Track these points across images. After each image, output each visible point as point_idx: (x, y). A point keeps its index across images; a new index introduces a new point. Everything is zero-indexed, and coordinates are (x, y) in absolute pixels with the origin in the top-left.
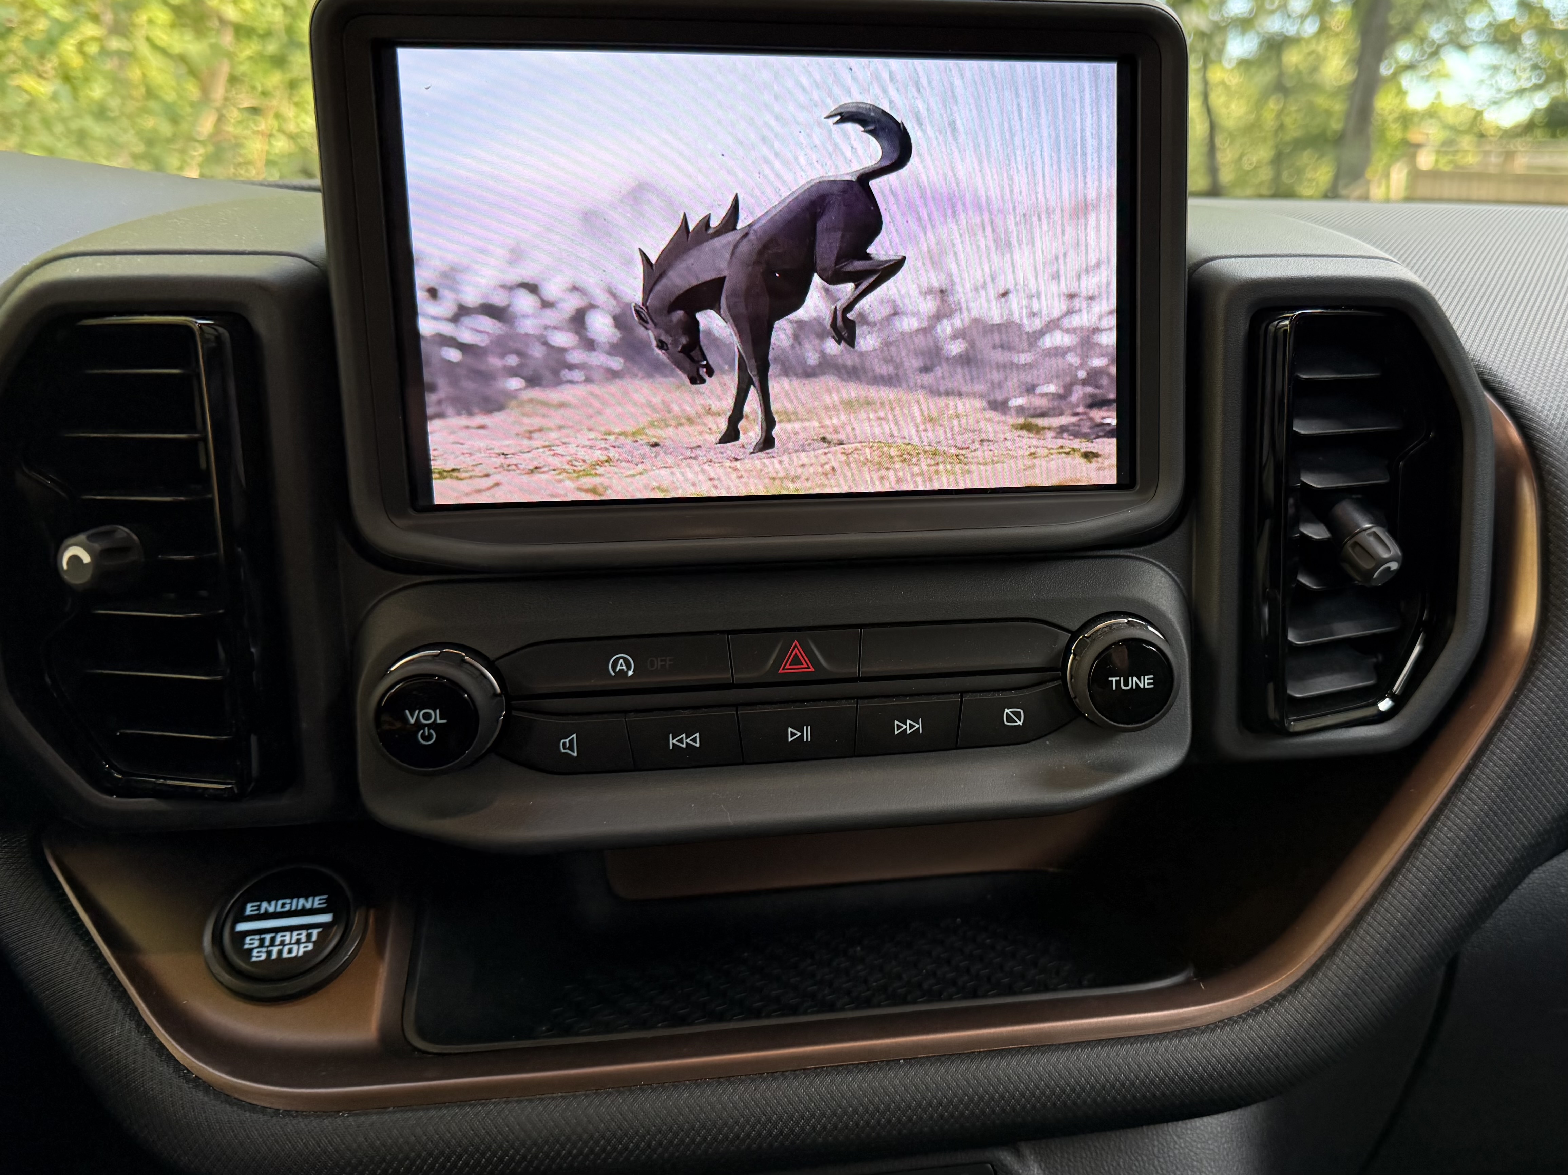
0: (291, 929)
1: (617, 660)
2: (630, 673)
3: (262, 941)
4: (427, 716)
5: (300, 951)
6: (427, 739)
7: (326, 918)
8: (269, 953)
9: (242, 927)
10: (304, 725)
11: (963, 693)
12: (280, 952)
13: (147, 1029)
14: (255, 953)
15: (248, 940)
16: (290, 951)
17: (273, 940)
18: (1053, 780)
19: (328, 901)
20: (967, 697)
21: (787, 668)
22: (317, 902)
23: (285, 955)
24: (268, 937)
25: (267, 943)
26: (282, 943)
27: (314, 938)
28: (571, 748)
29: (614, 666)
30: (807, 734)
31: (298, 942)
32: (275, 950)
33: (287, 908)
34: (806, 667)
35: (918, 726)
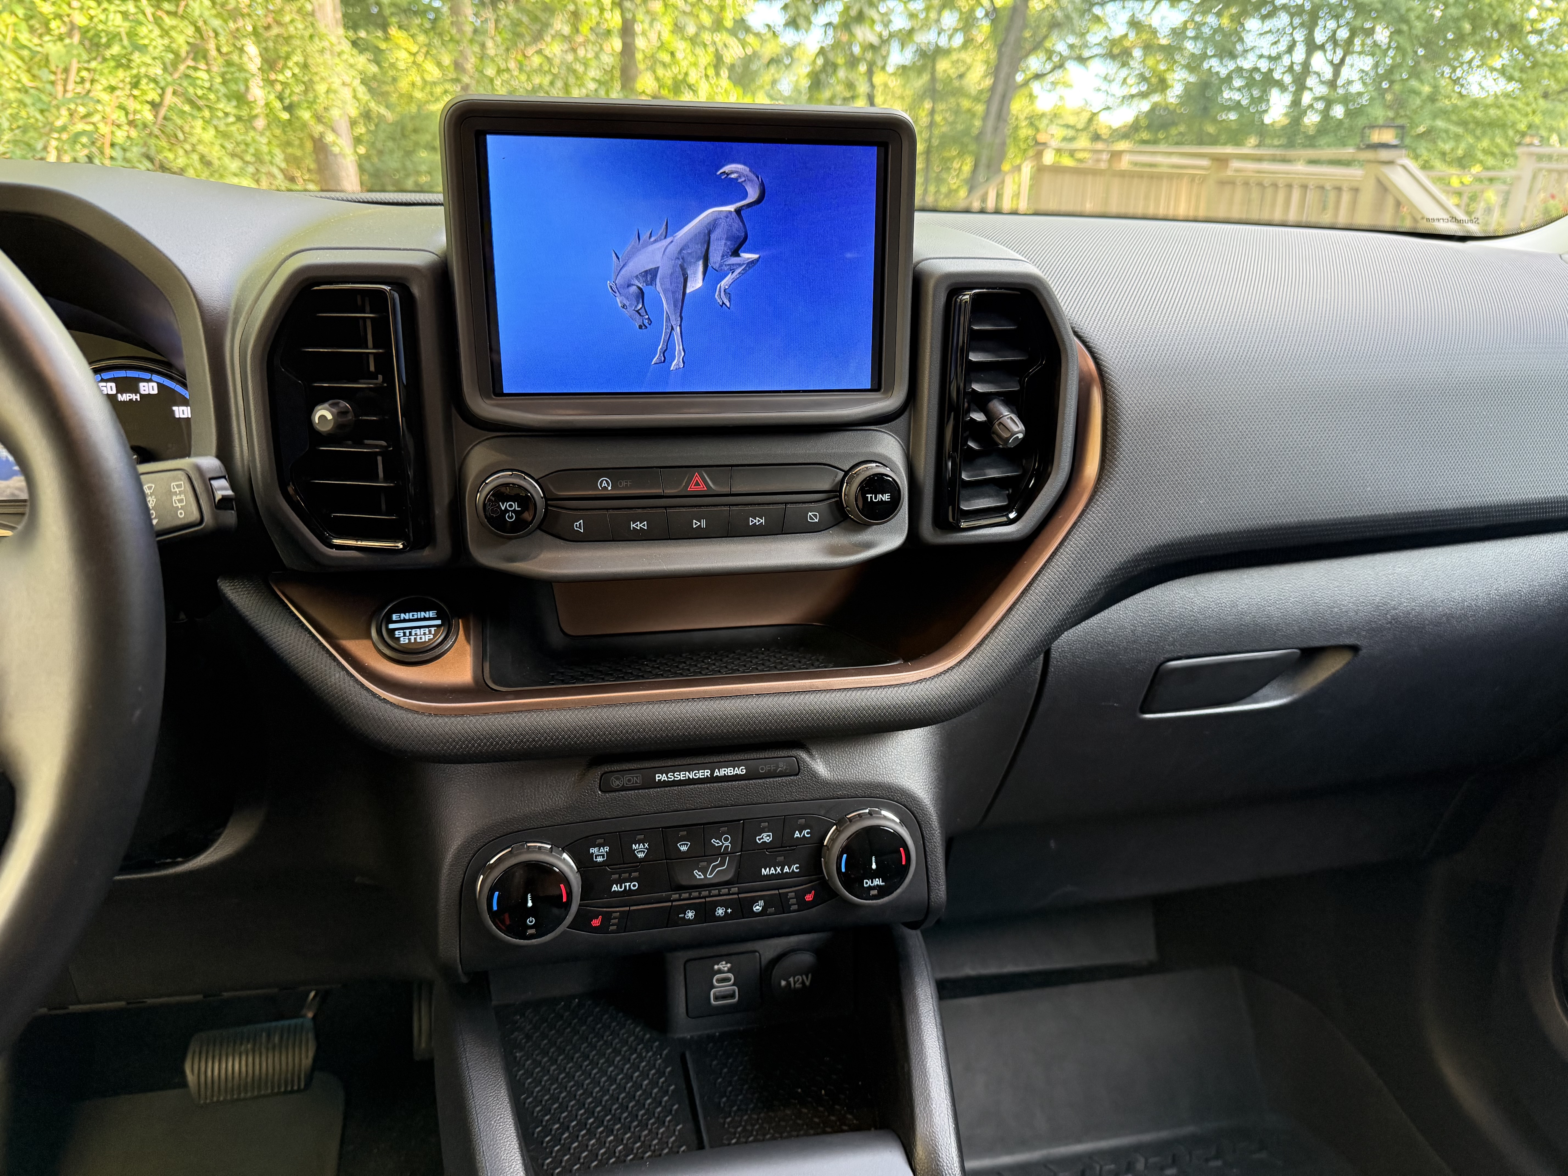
0: (420, 627)
1: (602, 482)
2: (610, 488)
3: (405, 635)
4: (511, 506)
5: (426, 638)
6: (511, 518)
7: (439, 622)
8: (409, 639)
9: (391, 626)
10: (437, 512)
11: (786, 503)
12: (415, 639)
13: (352, 676)
14: (402, 639)
15: (397, 632)
16: (421, 638)
17: (410, 634)
18: (834, 551)
19: (437, 614)
20: (788, 506)
21: (692, 488)
22: (432, 614)
23: (418, 640)
24: (407, 631)
25: (408, 634)
26: (416, 634)
27: (433, 632)
28: (580, 528)
29: (601, 485)
30: (703, 524)
31: (425, 634)
32: (412, 638)
33: (416, 617)
34: (702, 488)
35: (763, 521)
